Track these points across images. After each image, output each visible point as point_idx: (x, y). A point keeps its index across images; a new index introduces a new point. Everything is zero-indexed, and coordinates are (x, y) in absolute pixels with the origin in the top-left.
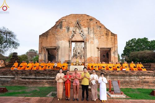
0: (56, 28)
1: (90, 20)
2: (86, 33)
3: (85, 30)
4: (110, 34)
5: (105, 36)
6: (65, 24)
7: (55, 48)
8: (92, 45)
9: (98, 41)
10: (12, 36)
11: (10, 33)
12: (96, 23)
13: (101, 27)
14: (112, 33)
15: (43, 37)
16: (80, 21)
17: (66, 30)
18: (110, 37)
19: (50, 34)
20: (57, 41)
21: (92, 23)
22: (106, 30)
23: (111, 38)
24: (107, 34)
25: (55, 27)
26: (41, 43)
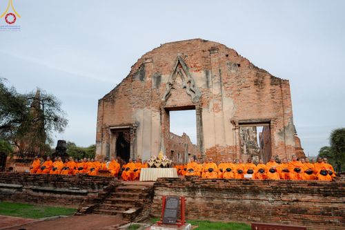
0: (132, 81)
1: (209, 50)
2: (200, 84)
3: (198, 77)
4: (267, 80)
5: (253, 89)
6: (150, 68)
7: (128, 127)
8: (219, 115)
9: (235, 103)
10: (53, 105)
11: (49, 99)
12: (227, 56)
13: (239, 65)
14: (272, 77)
15: (106, 103)
16: (186, 56)
17: (153, 83)
18: (268, 88)
19: (120, 94)
20: (133, 109)
21: (214, 59)
22: (254, 72)
23: (273, 92)
24: (258, 83)
25: (130, 78)
26: (101, 117)
